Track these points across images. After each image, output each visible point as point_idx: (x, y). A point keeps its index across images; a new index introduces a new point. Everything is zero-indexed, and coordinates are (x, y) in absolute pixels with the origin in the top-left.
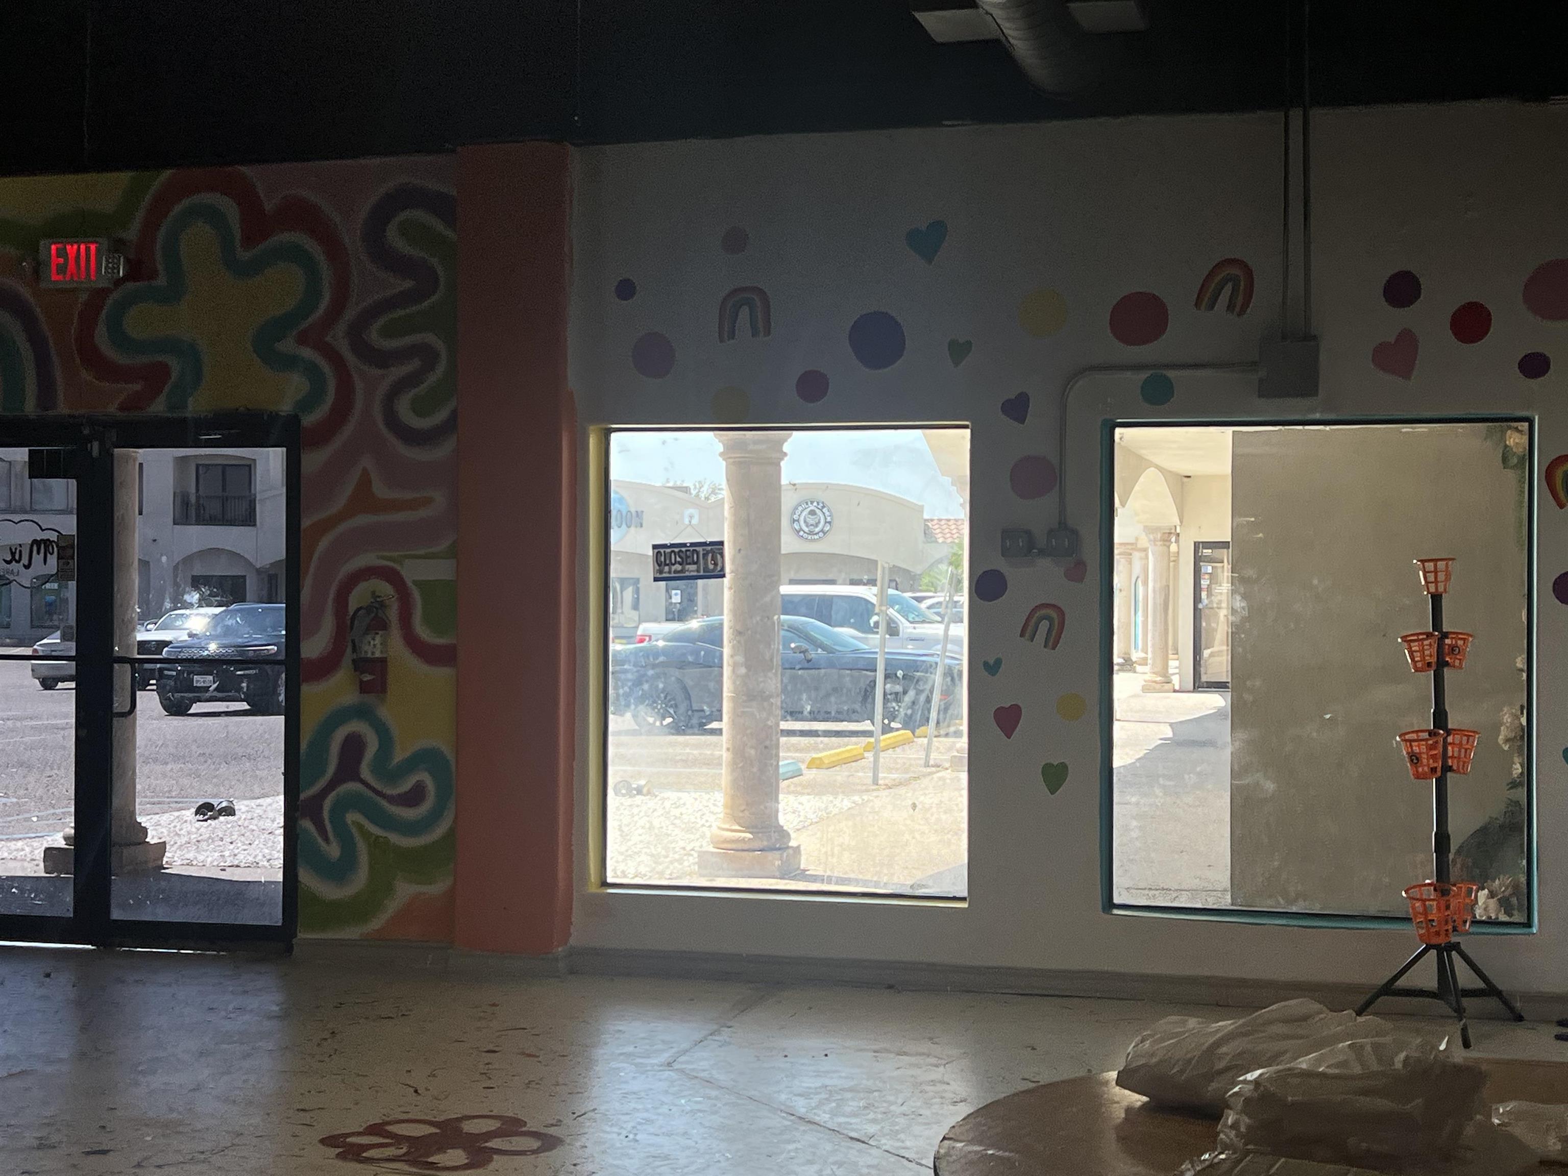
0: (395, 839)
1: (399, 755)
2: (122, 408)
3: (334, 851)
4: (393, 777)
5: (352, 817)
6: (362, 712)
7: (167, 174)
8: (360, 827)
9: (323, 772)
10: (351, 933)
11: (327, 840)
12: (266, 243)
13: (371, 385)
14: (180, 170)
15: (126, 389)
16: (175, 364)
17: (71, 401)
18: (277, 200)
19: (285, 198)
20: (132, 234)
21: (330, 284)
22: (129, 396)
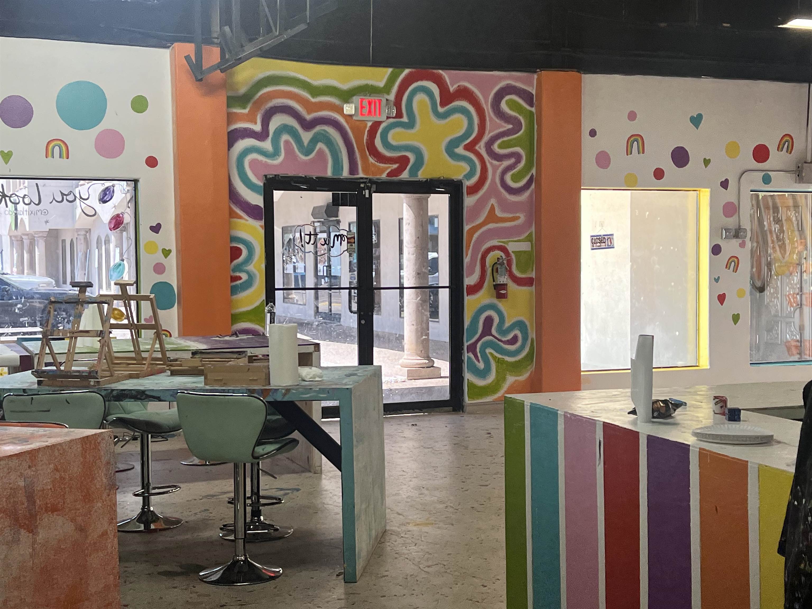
0: (507, 358)
1: (507, 325)
2: (388, 175)
3: (481, 365)
4: (505, 332)
6: (493, 307)
7: (407, 71)
8: (491, 354)
9: (477, 333)
10: (489, 399)
11: (478, 361)
12: (451, 105)
13: (495, 169)
14: (413, 70)
15: (389, 167)
16: (412, 158)
17: (364, 171)
18: (456, 86)
19: (459, 86)
20: (392, 97)
21: (478, 124)
22: (392, 170)
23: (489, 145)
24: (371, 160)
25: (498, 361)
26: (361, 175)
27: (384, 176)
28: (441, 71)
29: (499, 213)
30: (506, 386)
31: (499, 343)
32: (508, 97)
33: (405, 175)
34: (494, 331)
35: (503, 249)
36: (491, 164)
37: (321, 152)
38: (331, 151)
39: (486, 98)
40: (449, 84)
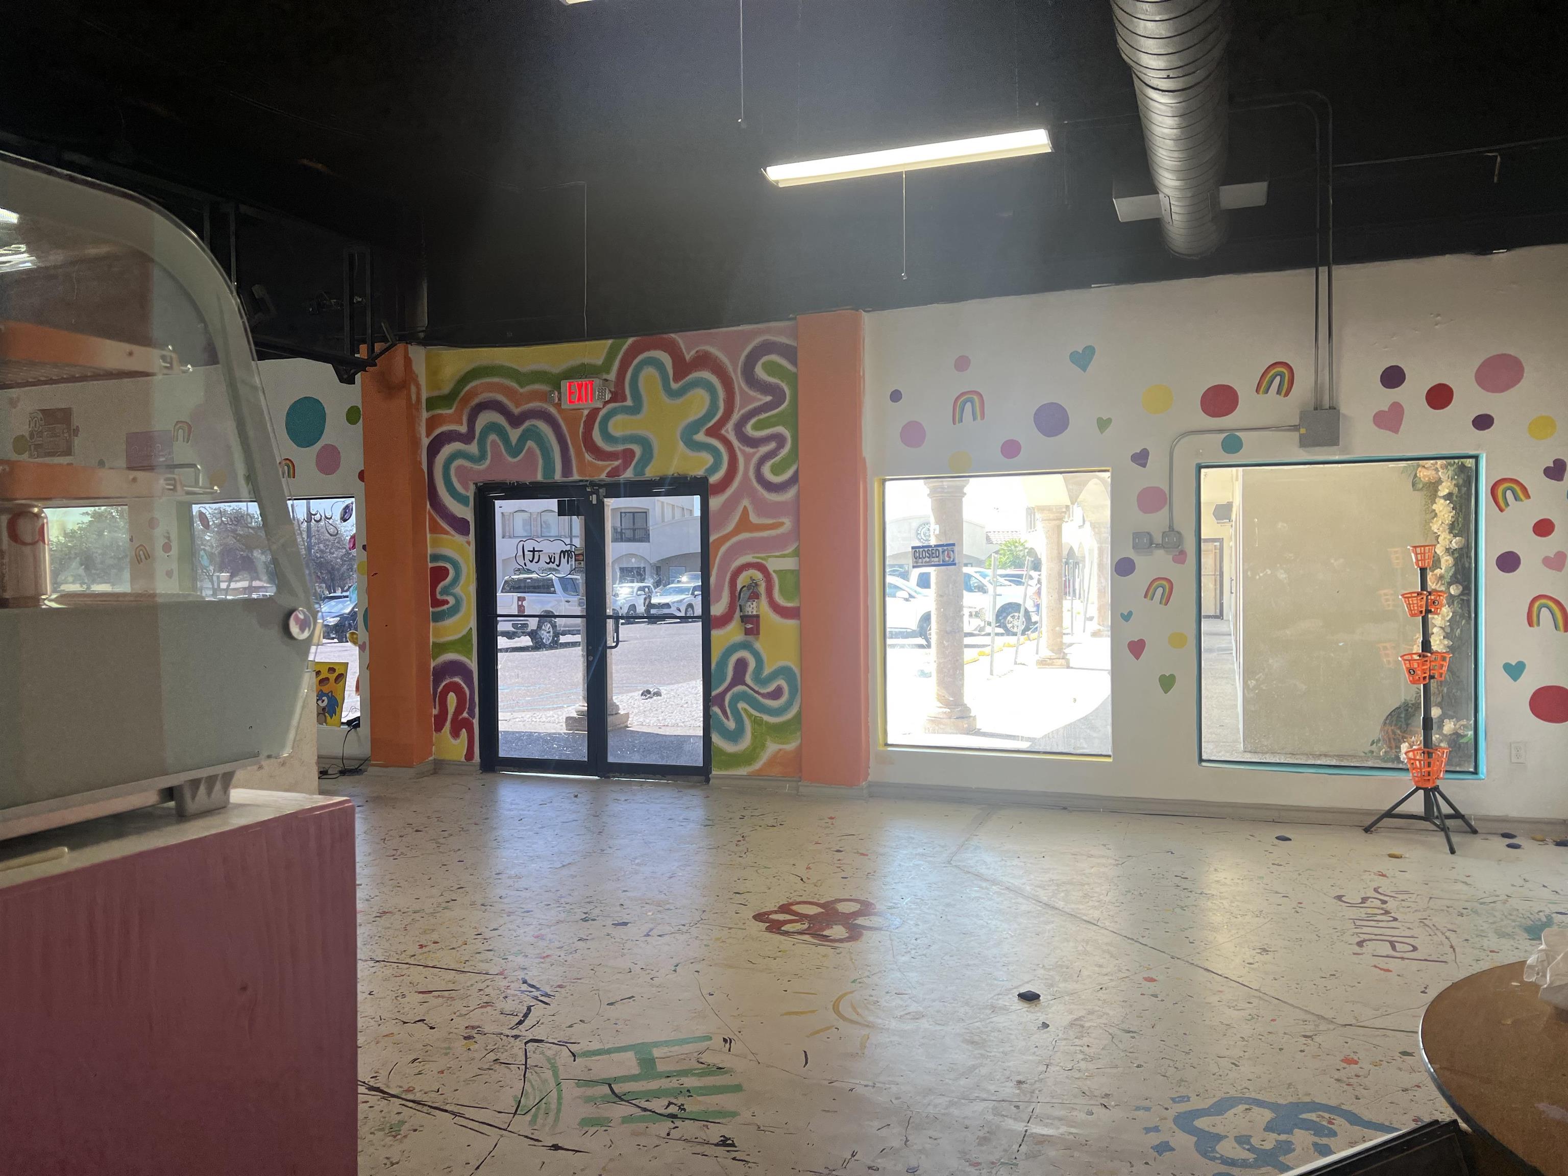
0: (766, 718)
1: (767, 671)
2: (608, 475)
3: (731, 725)
4: (765, 682)
5: (741, 705)
6: (746, 646)
7: (630, 340)
8: (746, 710)
9: (724, 680)
10: (743, 771)
11: (727, 718)
12: (687, 378)
13: (748, 458)
14: (639, 338)
15: (610, 465)
16: (638, 450)
17: (580, 472)
18: (693, 352)
19: (697, 352)
20: (612, 376)
21: (724, 400)
22: (612, 468)
23: (739, 428)
24: (588, 457)
25: (756, 722)
26: (576, 477)
27: (603, 476)
28: (673, 335)
29: (754, 518)
30: (765, 757)
31: (756, 695)
32: (765, 359)
33: (629, 474)
34: (748, 679)
35: (761, 568)
36: (743, 452)
37: (530, 451)
38: (541, 450)
39: (734, 364)
40: (684, 351)
